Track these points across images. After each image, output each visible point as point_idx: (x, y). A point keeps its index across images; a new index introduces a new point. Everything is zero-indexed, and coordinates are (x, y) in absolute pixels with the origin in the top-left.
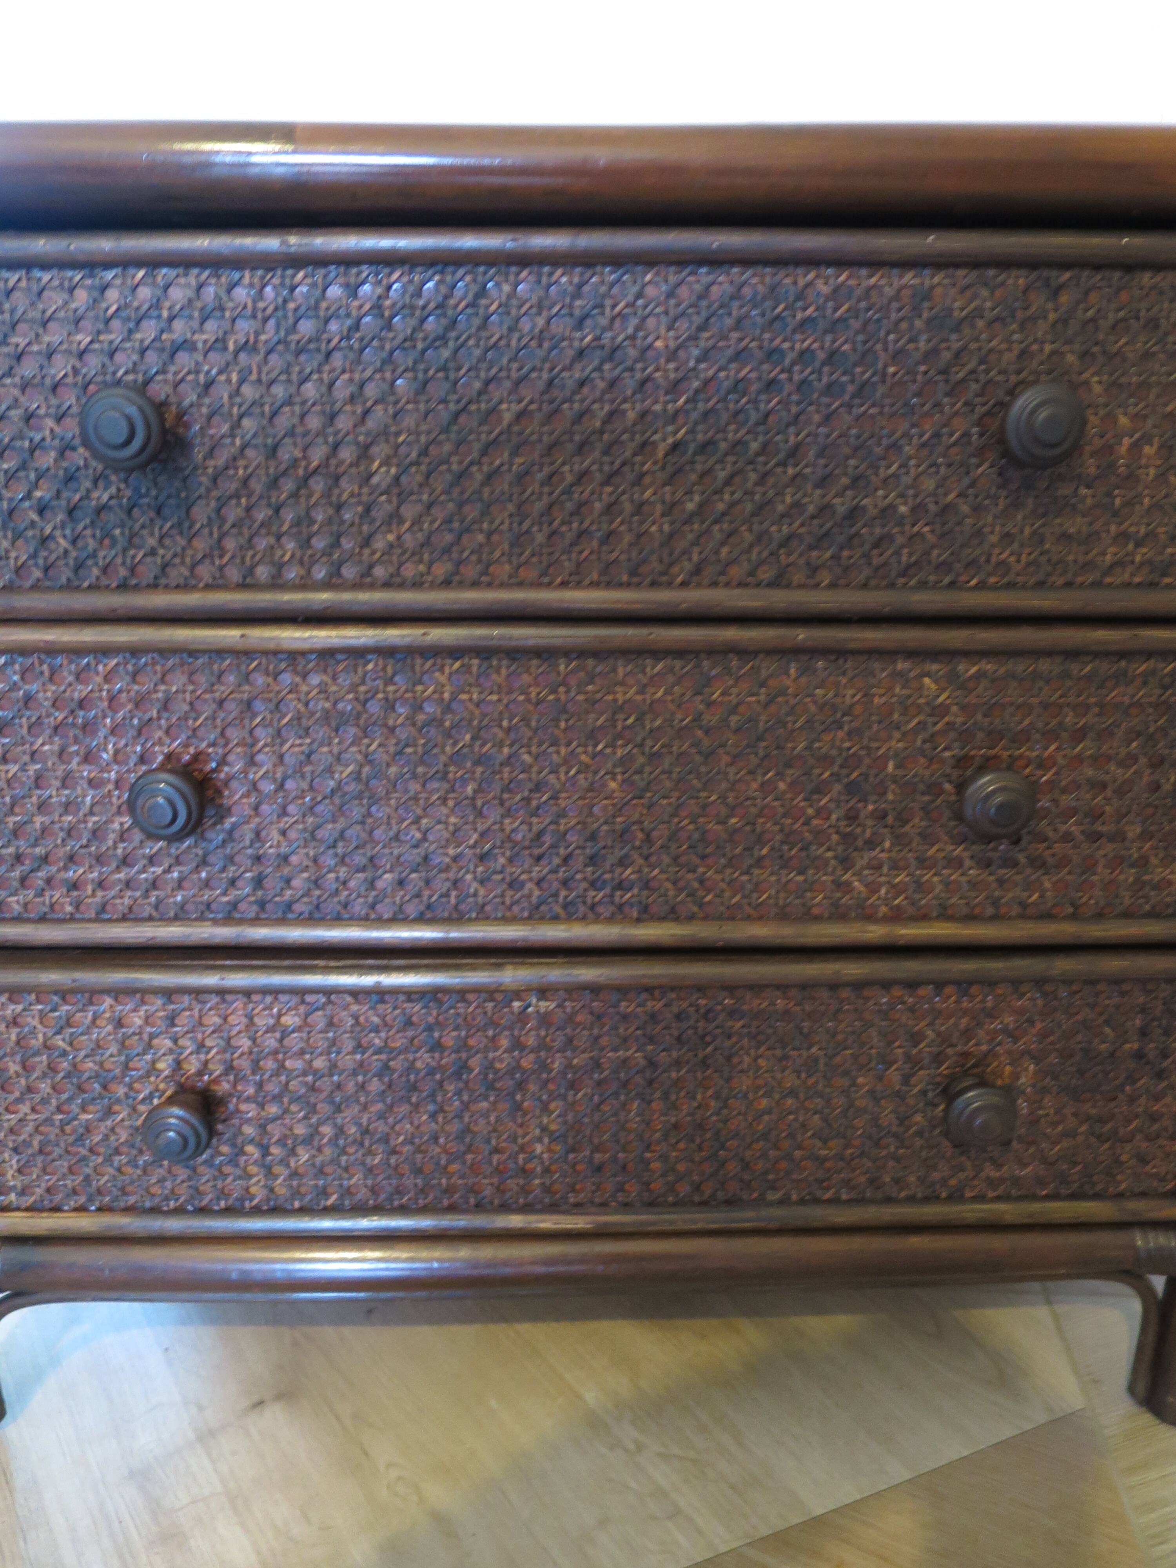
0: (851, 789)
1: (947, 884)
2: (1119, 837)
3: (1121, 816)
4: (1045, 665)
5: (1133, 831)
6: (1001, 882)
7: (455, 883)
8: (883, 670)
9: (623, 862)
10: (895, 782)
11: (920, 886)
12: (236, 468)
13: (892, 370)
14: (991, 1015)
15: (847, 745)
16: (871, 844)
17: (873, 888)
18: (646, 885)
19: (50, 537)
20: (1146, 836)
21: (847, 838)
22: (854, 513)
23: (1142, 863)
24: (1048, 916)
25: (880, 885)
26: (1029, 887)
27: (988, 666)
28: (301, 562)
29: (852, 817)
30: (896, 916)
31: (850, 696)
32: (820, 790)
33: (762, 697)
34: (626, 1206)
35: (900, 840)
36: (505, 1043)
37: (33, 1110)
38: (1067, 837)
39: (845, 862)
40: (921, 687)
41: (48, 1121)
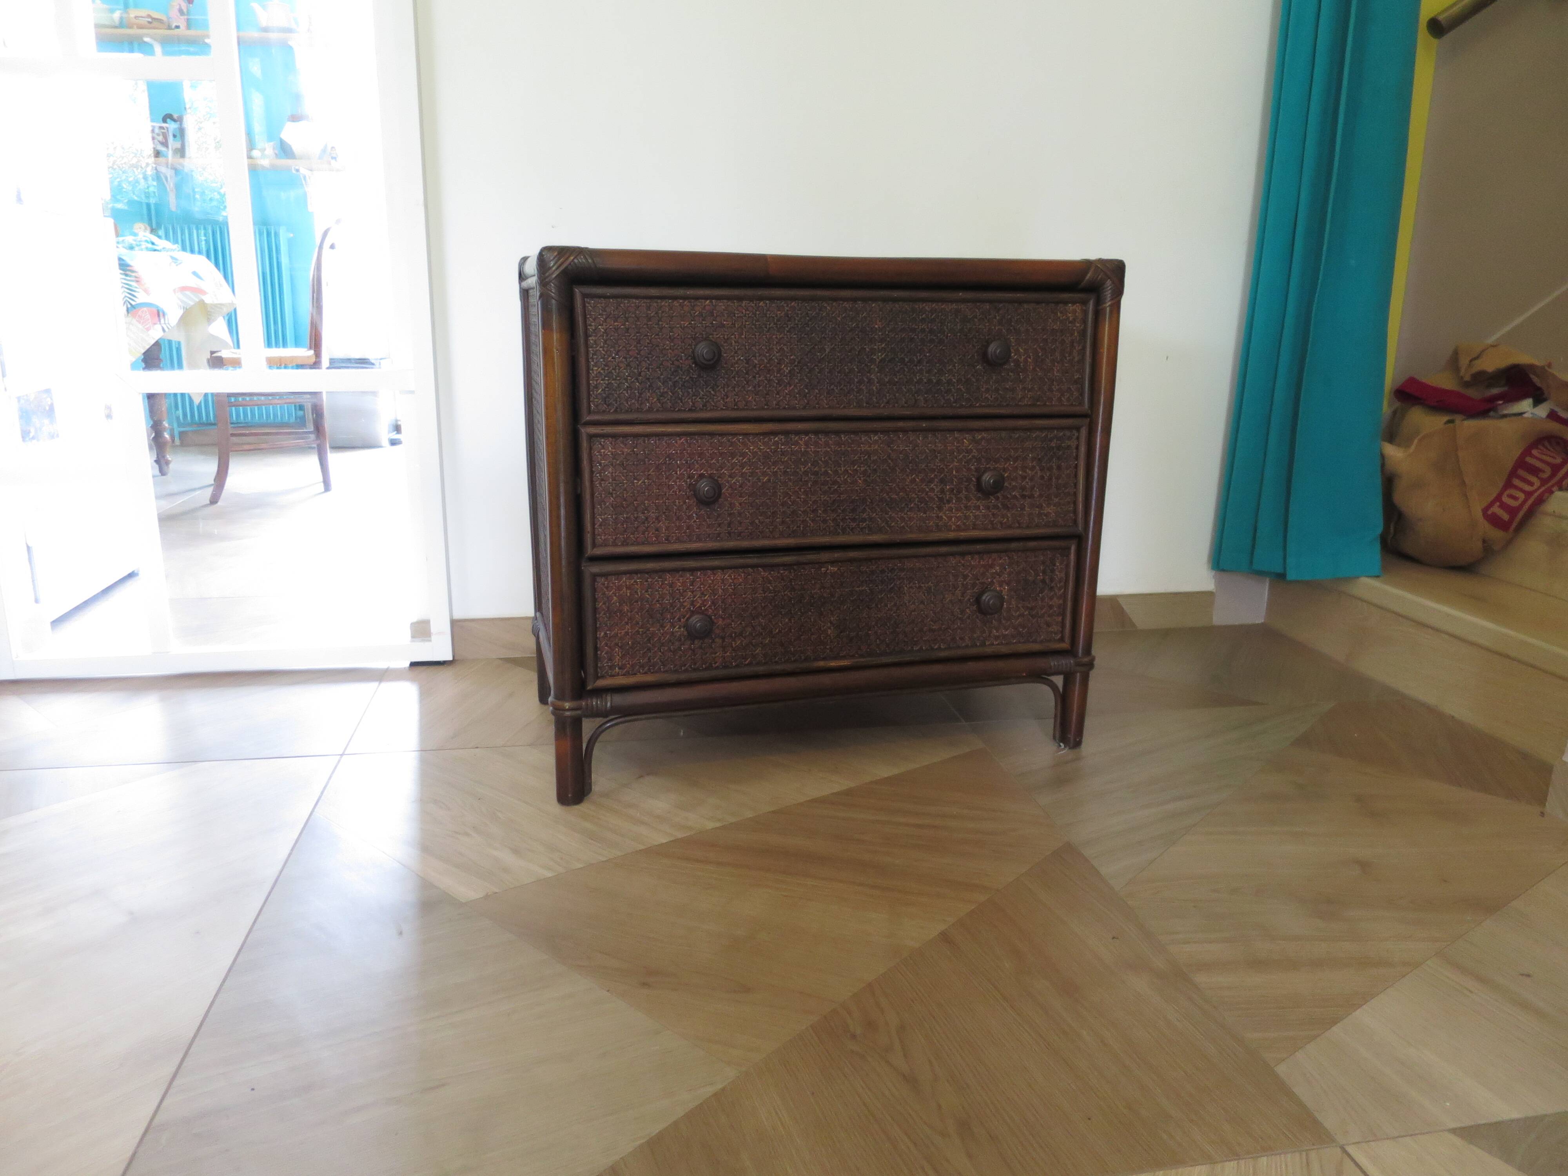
0: (942, 481)
1: (976, 517)
2: (1031, 496)
3: (1032, 488)
4: (1004, 434)
5: (1037, 494)
6: (993, 514)
7: (803, 521)
8: (950, 437)
9: (864, 511)
10: (956, 478)
11: (967, 518)
12: (735, 368)
13: (949, 335)
14: (992, 566)
15: (939, 464)
16: (949, 501)
17: (950, 518)
18: (871, 519)
19: (666, 392)
20: (1041, 496)
21: (941, 500)
22: (939, 382)
23: (1040, 507)
24: (1010, 527)
25: (952, 517)
26: (1003, 516)
27: (984, 434)
28: (755, 401)
29: (942, 491)
30: (959, 529)
31: (940, 446)
32: (931, 481)
33: (911, 448)
34: (862, 656)
35: (959, 500)
36: (818, 586)
37: (632, 628)
38: (1015, 497)
39: (940, 508)
40: (963, 442)
41: (638, 632)
